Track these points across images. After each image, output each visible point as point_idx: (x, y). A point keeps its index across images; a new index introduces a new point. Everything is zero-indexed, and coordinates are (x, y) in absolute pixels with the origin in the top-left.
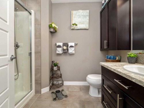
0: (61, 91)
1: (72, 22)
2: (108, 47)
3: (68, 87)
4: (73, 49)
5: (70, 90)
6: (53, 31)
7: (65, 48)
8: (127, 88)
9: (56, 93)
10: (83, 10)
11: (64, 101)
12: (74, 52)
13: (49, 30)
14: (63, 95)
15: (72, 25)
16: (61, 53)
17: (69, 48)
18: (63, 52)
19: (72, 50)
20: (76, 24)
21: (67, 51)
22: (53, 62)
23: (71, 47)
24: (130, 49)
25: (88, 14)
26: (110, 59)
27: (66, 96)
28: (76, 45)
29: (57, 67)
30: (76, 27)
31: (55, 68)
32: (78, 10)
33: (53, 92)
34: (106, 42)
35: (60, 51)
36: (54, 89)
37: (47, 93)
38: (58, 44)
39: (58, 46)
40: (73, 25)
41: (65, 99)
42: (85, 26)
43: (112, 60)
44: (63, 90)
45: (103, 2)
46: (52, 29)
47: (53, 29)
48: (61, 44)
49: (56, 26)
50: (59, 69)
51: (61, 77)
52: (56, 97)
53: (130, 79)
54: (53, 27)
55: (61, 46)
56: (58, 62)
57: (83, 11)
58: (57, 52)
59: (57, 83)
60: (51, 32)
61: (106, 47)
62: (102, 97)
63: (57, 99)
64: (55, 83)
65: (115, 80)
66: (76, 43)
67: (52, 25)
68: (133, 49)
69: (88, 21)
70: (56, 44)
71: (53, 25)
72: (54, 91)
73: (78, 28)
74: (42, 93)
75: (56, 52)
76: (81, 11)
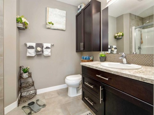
0: (35, 102)
1: (47, 20)
2: (84, 49)
3: (44, 95)
4: (49, 50)
5: (46, 98)
6: (22, 27)
7: (39, 49)
8: (108, 80)
9: (30, 106)
10: (60, 9)
11: (42, 111)
12: (50, 54)
13: (17, 25)
14: (40, 106)
15: (48, 24)
16: (34, 55)
17: (44, 50)
18: (36, 54)
19: (48, 52)
20: (52, 23)
21: (41, 53)
22: (20, 67)
23: (47, 48)
24: (100, 51)
25: (65, 15)
26: (86, 59)
27: (44, 105)
28: (52, 46)
29: (27, 73)
30: (53, 27)
31: (25, 75)
32: (55, 8)
33: (24, 107)
34: (82, 44)
35: (32, 52)
36: (25, 101)
37: (14, 110)
38: (29, 44)
39: (29, 46)
40: (50, 23)
41: (43, 109)
42: (62, 26)
43: (87, 60)
44: (38, 100)
45: (79, 7)
46: (20, 24)
47: (22, 25)
48: (34, 45)
49: (27, 21)
50: (30, 76)
51: (33, 85)
52: (31, 111)
53: (110, 72)
54: (23, 22)
55: (34, 47)
56: (29, 67)
57: (60, 11)
58: (28, 55)
59: (28, 94)
60: (19, 29)
61: (82, 49)
62: (82, 95)
63: (32, 112)
64: (25, 94)
65: (97, 75)
66: (53, 44)
67: (21, 19)
68: (102, 51)
69: (65, 22)
70: (26, 45)
71: (24, 20)
72: (26, 104)
73: (54, 28)
74: (5, 114)
75: (26, 54)
76: (58, 10)
